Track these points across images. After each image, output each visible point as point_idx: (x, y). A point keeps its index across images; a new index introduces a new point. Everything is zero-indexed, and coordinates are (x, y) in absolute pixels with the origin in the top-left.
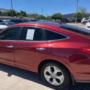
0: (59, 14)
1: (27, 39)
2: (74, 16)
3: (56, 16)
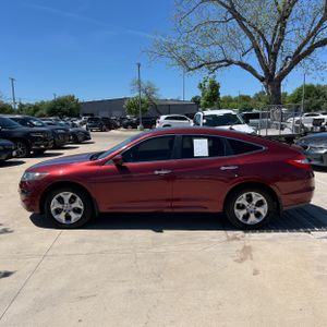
1: (195, 155)
2: (125, 106)
3: (64, 105)
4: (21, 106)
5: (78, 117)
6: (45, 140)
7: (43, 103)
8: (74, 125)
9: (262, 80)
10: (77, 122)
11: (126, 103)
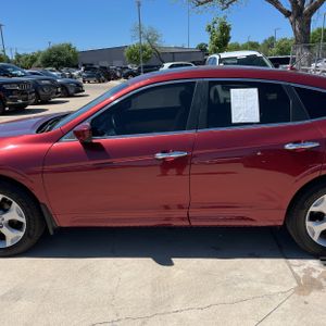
0: (69, 47)
1: (234, 121)
2: (125, 54)
4: (18, 56)
5: (77, 67)
6: (22, 92)
7: (40, 52)
8: (71, 76)
9: (288, 14)
10: (76, 73)
11: (127, 51)
